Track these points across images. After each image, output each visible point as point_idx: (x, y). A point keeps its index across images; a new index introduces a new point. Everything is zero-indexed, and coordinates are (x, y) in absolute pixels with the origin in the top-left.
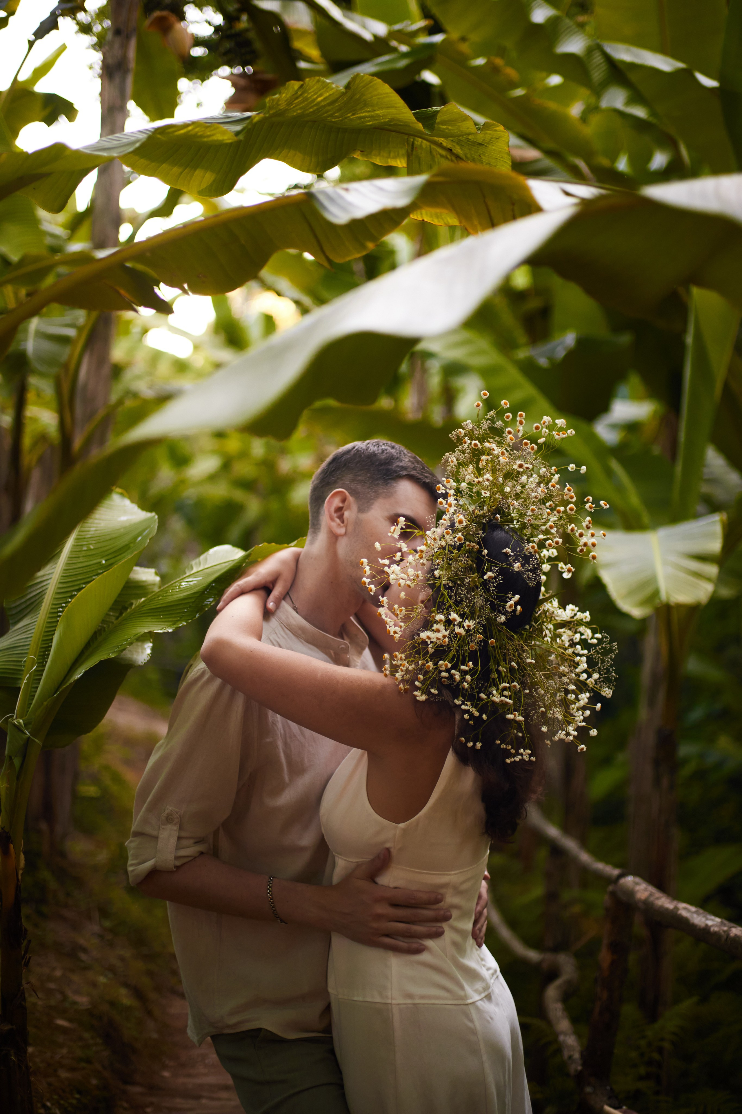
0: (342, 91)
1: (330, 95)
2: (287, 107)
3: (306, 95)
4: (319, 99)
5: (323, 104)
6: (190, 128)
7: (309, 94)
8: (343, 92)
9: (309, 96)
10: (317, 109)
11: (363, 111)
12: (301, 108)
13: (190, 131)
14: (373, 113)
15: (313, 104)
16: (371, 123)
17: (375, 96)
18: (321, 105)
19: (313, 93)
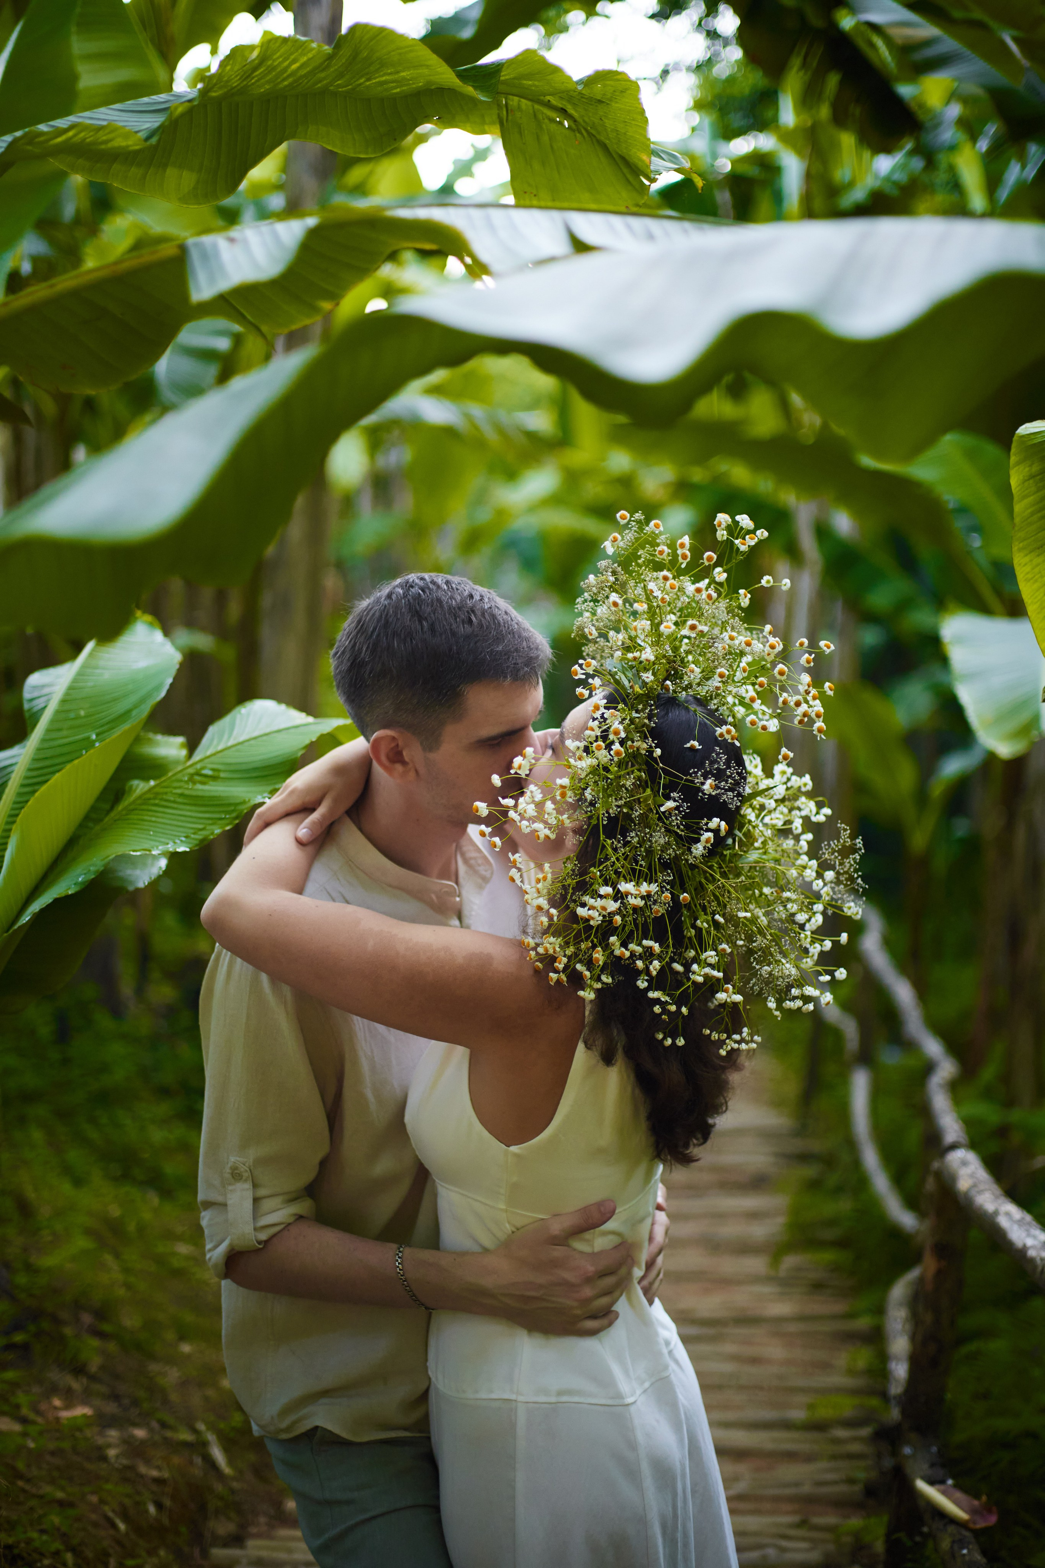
0: (328, 51)
1: (309, 60)
2: (245, 83)
3: (270, 62)
4: (294, 67)
5: (303, 72)
6: (71, 134)
7: (274, 61)
8: (329, 54)
9: (276, 64)
10: (295, 81)
11: (382, 73)
12: (268, 82)
13: (71, 138)
14: (396, 76)
15: (285, 75)
16: (398, 90)
17: (393, 51)
18: (299, 74)
19: (281, 59)
